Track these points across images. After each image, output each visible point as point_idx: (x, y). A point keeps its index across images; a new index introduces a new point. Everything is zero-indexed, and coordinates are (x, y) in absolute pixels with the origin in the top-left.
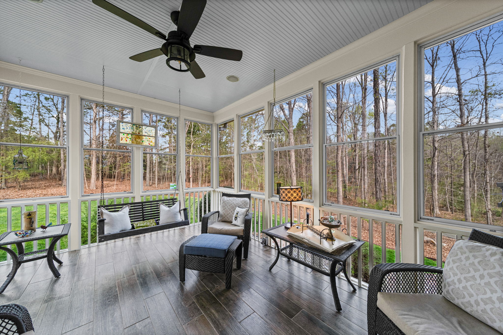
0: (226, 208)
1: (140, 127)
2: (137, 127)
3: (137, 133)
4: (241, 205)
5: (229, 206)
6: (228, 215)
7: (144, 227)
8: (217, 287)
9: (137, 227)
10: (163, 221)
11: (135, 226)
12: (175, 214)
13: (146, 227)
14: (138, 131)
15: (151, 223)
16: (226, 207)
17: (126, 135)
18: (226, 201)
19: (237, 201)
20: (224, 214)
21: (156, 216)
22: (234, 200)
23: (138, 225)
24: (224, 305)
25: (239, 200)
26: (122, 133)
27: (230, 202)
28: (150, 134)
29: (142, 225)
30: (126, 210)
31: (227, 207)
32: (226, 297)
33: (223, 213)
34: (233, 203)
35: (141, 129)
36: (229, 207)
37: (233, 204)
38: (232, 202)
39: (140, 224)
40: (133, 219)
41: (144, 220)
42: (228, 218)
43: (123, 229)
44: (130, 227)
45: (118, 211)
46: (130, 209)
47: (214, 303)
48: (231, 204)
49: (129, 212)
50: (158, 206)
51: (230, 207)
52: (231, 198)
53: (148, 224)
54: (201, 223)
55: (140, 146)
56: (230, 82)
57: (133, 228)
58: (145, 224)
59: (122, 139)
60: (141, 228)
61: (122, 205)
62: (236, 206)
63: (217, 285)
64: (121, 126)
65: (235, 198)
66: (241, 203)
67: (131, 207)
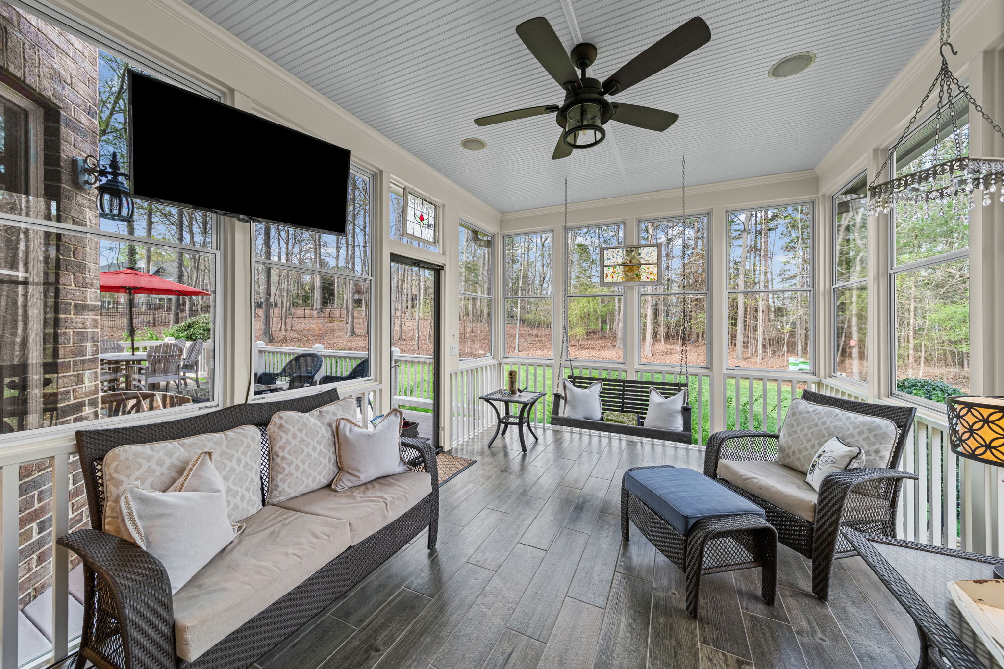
0: (795, 432)
1: (632, 251)
2: (627, 251)
3: (628, 262)
4: (852, 436)
5: (809, 428)
6: (800, 452)
7: (618, 422)
8: (674, 594)
9: (608, 420)
10: (650, 422)
11: (605, 417)
12: (671, 414)
13: (620, 424)
14: (629, 258)
15: (630, 420)
16: (798, 429)
17: (611, 268)
18: (800, 413)
19: (840, 420)
20: (790, 448)
21: (641, 409)
22: (829, 415)
23: (610, 418)
24: (652, 633)
25: (848, 418)
26: (607, 266)
27: (815, 417)
28: (648, 259)
29: (615, 418)
30: (597, 388)
31: (802, 430)
32: (671, 624)
33: (787, 442)
34: (824, 423)
35: (633, 253)
36: (806, 431)
37: (820, 427)
38: (819, 419)
39: (614, 417)
40: (606, 406)
41: (622, 411)
42: (798, 459)
43: (588, 416)
44: (599, 416)
45: (586, 387)
46: (603, 389)
47: (639, 612)
48: (816, 425)
49: (601, 393)
50: (647, 392)
51: (809, 433)
52: (820, 408)
53: (625, 419)
54: (704, 448)
55: (632, 284)
56: (789, 78)
57: (602, 419)
58: (620, 419)
59: (607, 276)
60: (613, 423)
61: (591, 380)
62: (831, 435)
63: (677, 590)
64: (606, 256)
65: (837, 411)
66: (852, 430)
67: (604, 385)
